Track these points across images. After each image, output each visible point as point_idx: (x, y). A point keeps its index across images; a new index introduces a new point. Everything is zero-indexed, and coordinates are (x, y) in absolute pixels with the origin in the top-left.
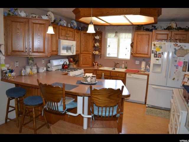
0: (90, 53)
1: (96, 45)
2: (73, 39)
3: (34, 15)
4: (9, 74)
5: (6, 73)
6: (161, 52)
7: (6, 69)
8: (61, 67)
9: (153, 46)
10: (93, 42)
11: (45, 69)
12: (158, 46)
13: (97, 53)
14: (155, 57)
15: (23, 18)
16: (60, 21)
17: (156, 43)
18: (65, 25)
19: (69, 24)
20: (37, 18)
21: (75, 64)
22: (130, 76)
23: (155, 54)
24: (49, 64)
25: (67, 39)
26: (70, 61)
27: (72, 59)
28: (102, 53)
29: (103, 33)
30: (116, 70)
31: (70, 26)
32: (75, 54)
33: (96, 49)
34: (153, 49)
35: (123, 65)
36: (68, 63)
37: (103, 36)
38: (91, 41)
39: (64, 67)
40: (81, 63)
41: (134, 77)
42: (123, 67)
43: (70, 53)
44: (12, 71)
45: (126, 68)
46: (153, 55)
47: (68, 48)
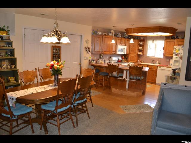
0: (136, 53)
1: (140, 48)
2: (125, 45)
3: (105, 34)
4: (93, 62)
5: (91, 61)
6: (179, 53)
7: (91, 59)
8: (117, 61)
9: (174, 49)
10: (138, 46)
11: (108, 61)
12: (177, 49)
13: (141, 53)
14: (175, 56)
15: (100, 35)
16: (118, 34)
17: (176, 47)
18: (121, 37)
19: (123, 36)
20: (106, 35)
21: (125, 60)
22: (160, 68)
23: (175, 54)
24: (110, 59)
25: (121, 45)
26: (122, 58)
27: (123, 57)
28: (144, 54)
29: (145, 40)
30: (153, 64)
31: (123, 37)
32: (125, 54)
33: (140, 51)
34: (174, 51)
35: (158, 62)
36: (121, 59)
37: (145, 43)
38: (137, 46)
39: (119, 61)
40: (130, 60)
41: (163, 69)
42: (158, 63)
43: (122, 53)
44: (94, 61)
45: (160, 64)
46: (174, 55)
47: (122, 50)
